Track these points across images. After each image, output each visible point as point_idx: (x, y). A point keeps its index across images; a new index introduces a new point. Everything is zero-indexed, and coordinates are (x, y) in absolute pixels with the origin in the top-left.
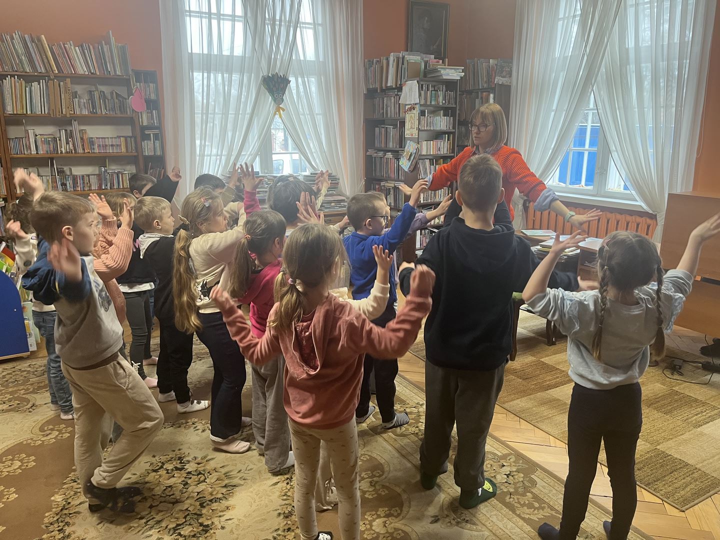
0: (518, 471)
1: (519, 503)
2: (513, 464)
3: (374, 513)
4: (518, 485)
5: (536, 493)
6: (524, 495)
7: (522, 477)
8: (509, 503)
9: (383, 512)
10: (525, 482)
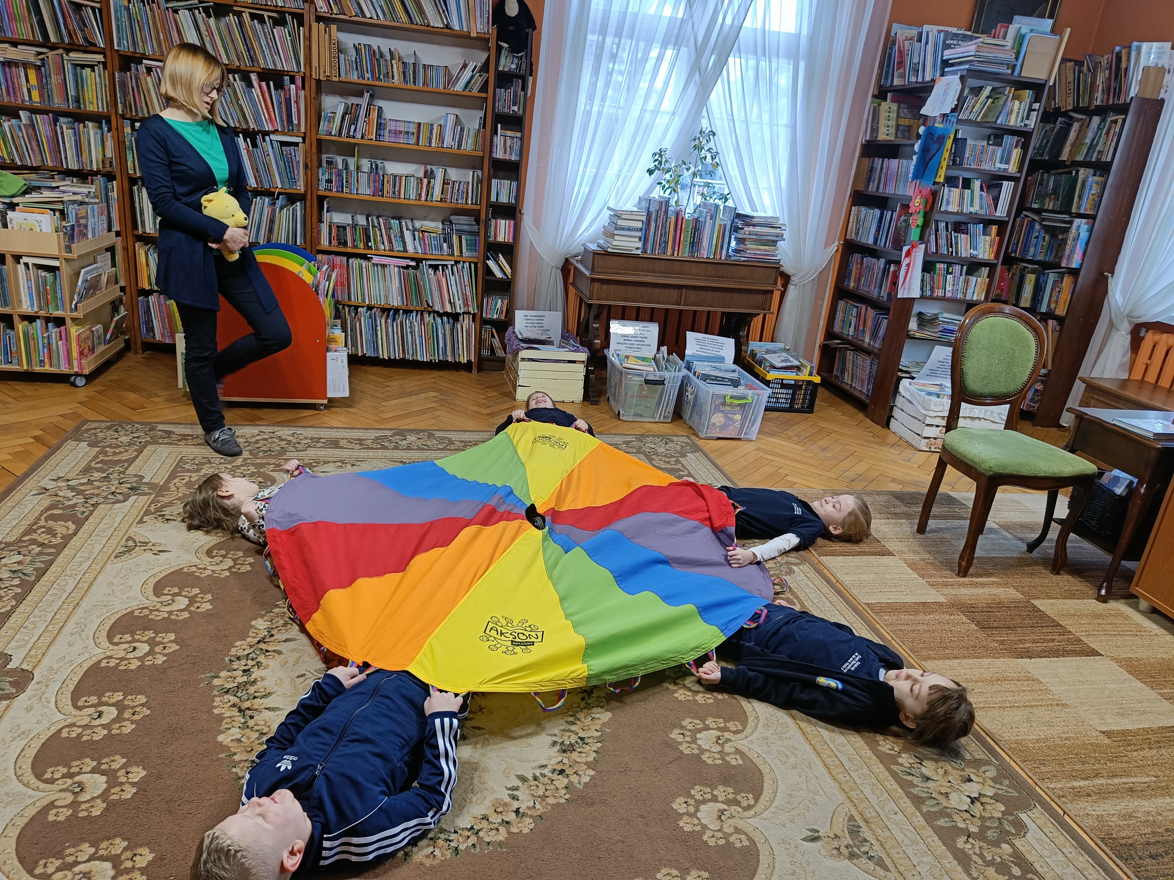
0: (996, 798)
1: (982, 856)
2: (991, 783)
3: (709, 790)
4: (988, 824)
5: (1020, 847)
6: (996, 844)
7: (1002, 812)
8: (963, 851)
9: (724, 794)
10: (1005, 822)
